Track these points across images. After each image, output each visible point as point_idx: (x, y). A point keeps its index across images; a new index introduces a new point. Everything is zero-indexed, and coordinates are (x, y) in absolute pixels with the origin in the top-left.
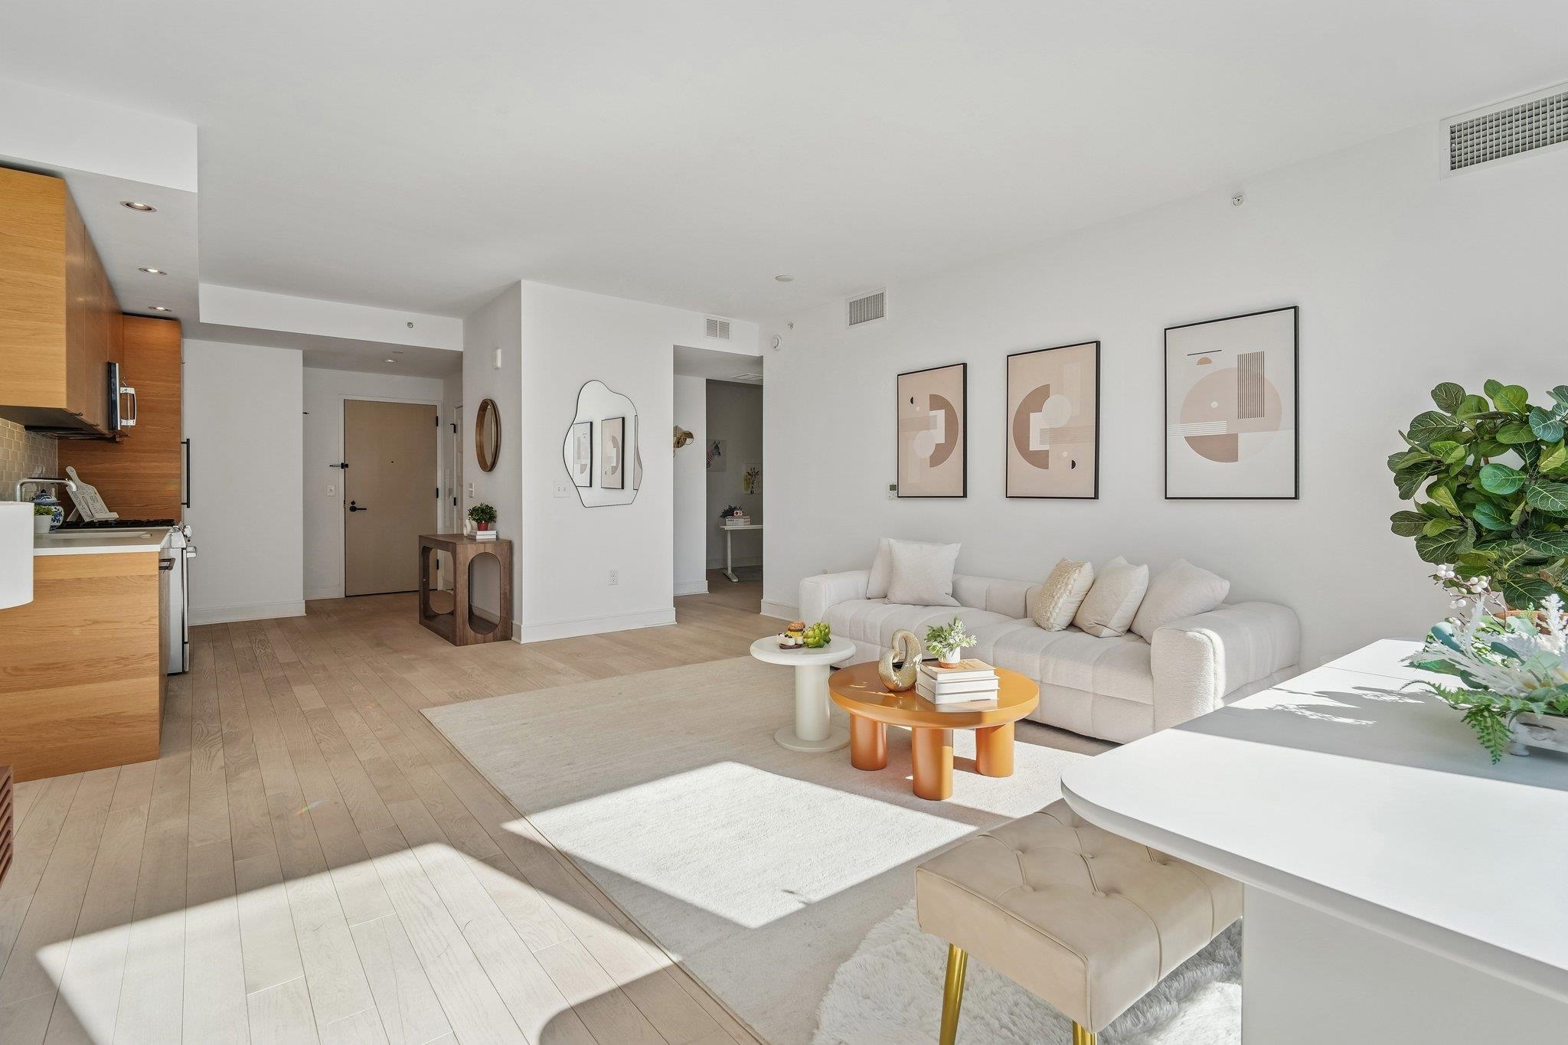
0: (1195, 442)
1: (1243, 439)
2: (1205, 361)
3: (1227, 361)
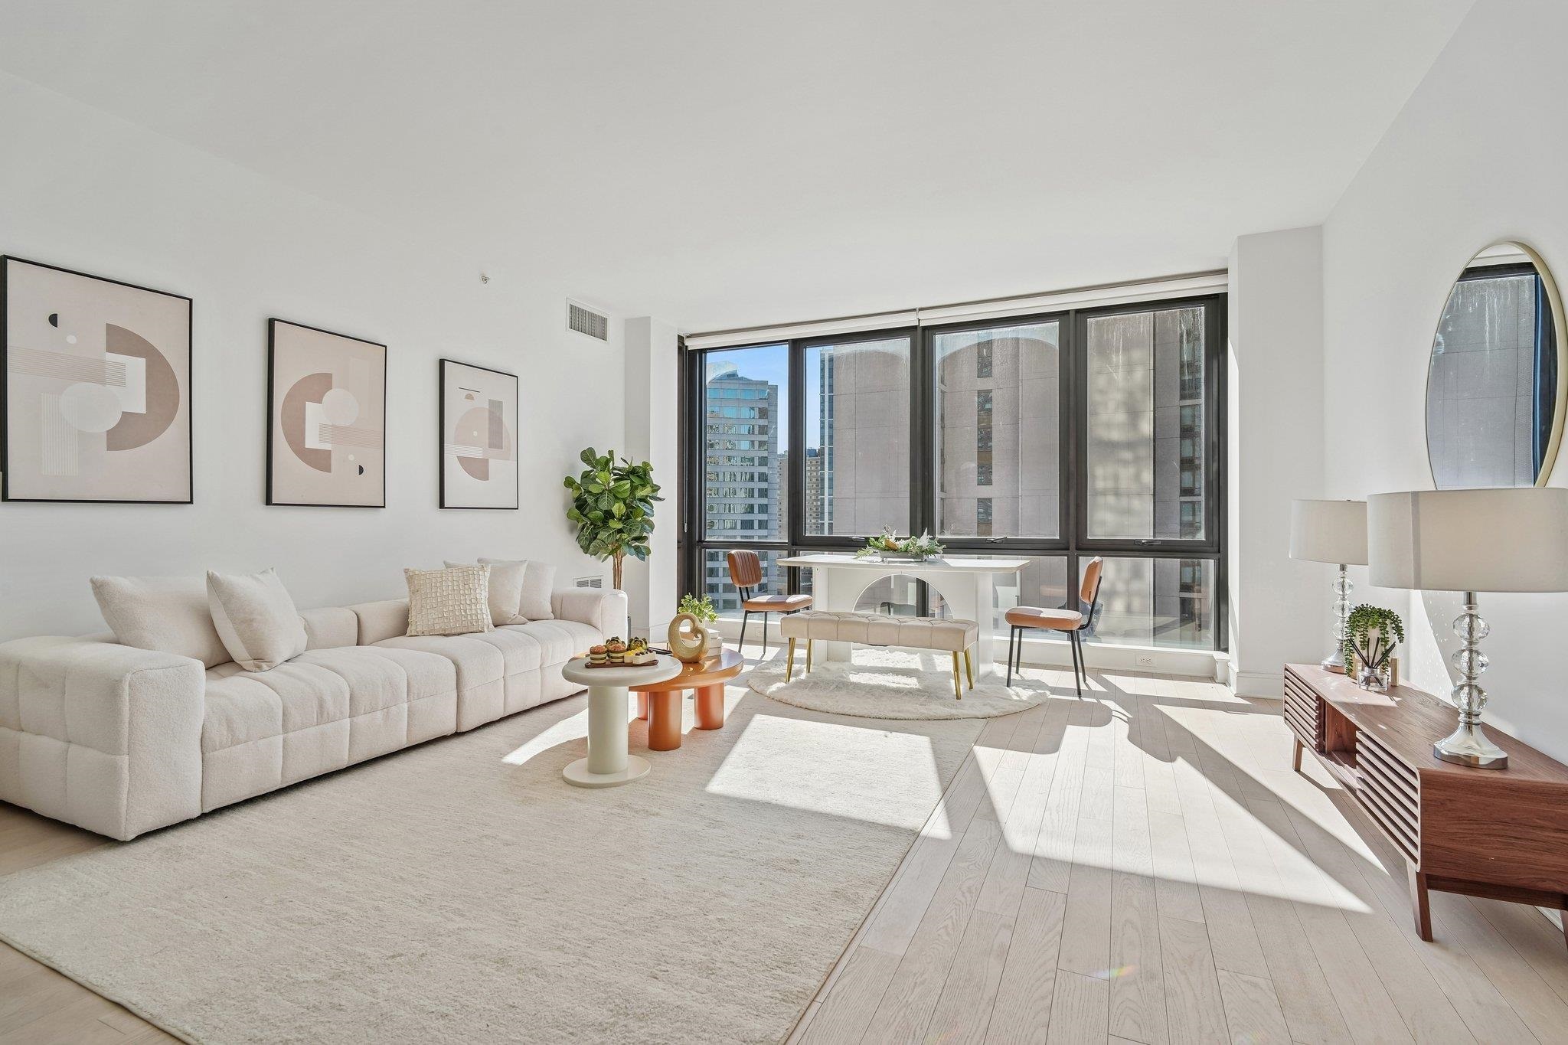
0: (464, 461)
1: (491, 462)
2: (469, 397)
3: (482, 402)
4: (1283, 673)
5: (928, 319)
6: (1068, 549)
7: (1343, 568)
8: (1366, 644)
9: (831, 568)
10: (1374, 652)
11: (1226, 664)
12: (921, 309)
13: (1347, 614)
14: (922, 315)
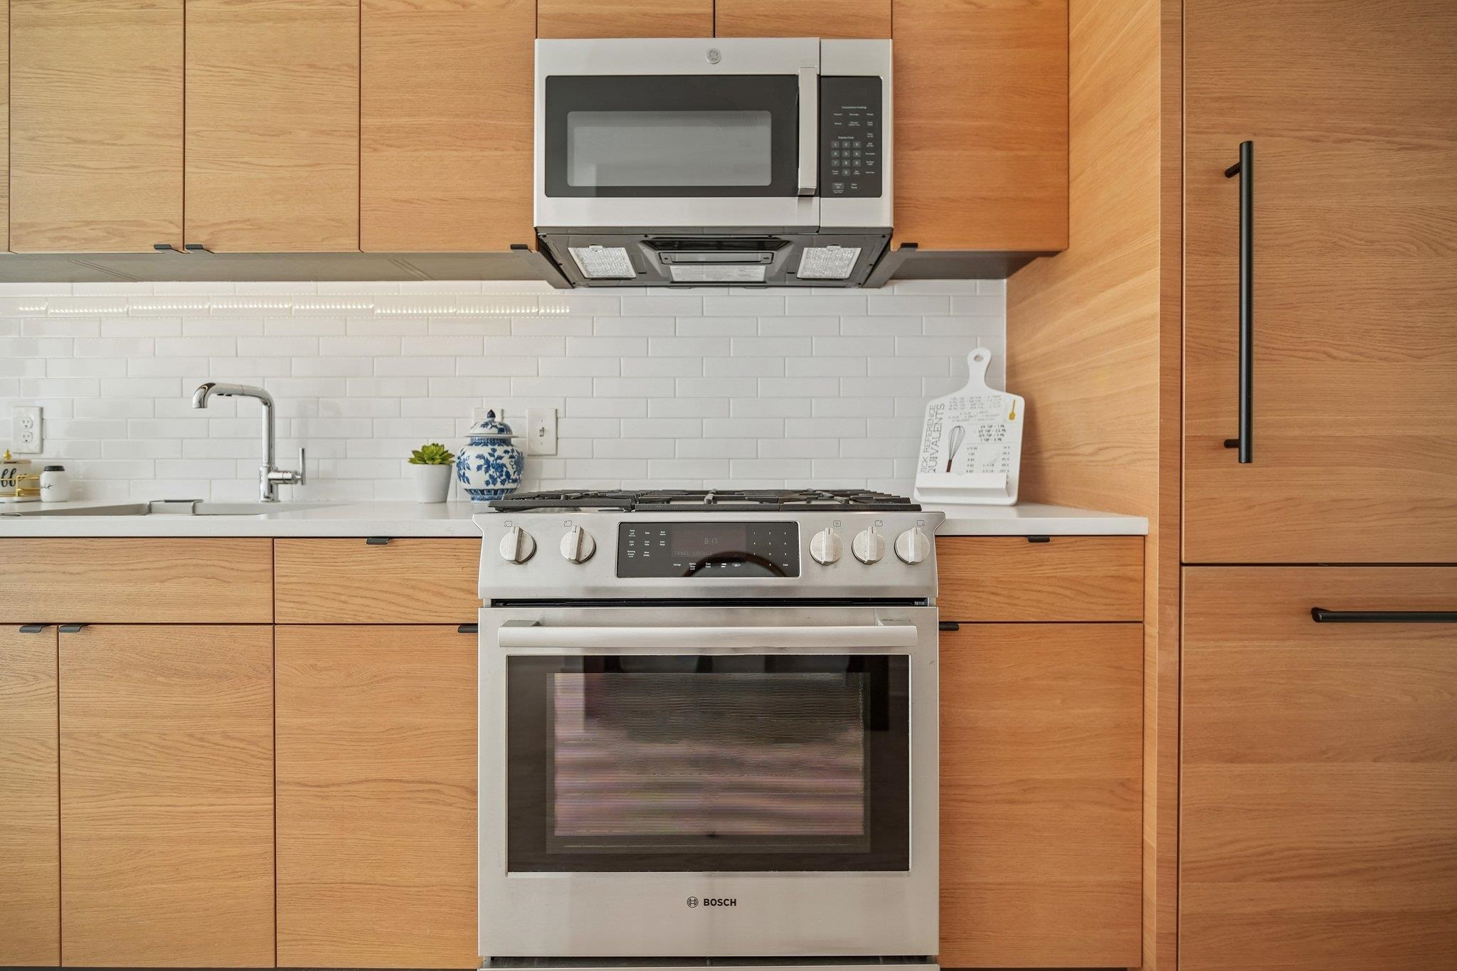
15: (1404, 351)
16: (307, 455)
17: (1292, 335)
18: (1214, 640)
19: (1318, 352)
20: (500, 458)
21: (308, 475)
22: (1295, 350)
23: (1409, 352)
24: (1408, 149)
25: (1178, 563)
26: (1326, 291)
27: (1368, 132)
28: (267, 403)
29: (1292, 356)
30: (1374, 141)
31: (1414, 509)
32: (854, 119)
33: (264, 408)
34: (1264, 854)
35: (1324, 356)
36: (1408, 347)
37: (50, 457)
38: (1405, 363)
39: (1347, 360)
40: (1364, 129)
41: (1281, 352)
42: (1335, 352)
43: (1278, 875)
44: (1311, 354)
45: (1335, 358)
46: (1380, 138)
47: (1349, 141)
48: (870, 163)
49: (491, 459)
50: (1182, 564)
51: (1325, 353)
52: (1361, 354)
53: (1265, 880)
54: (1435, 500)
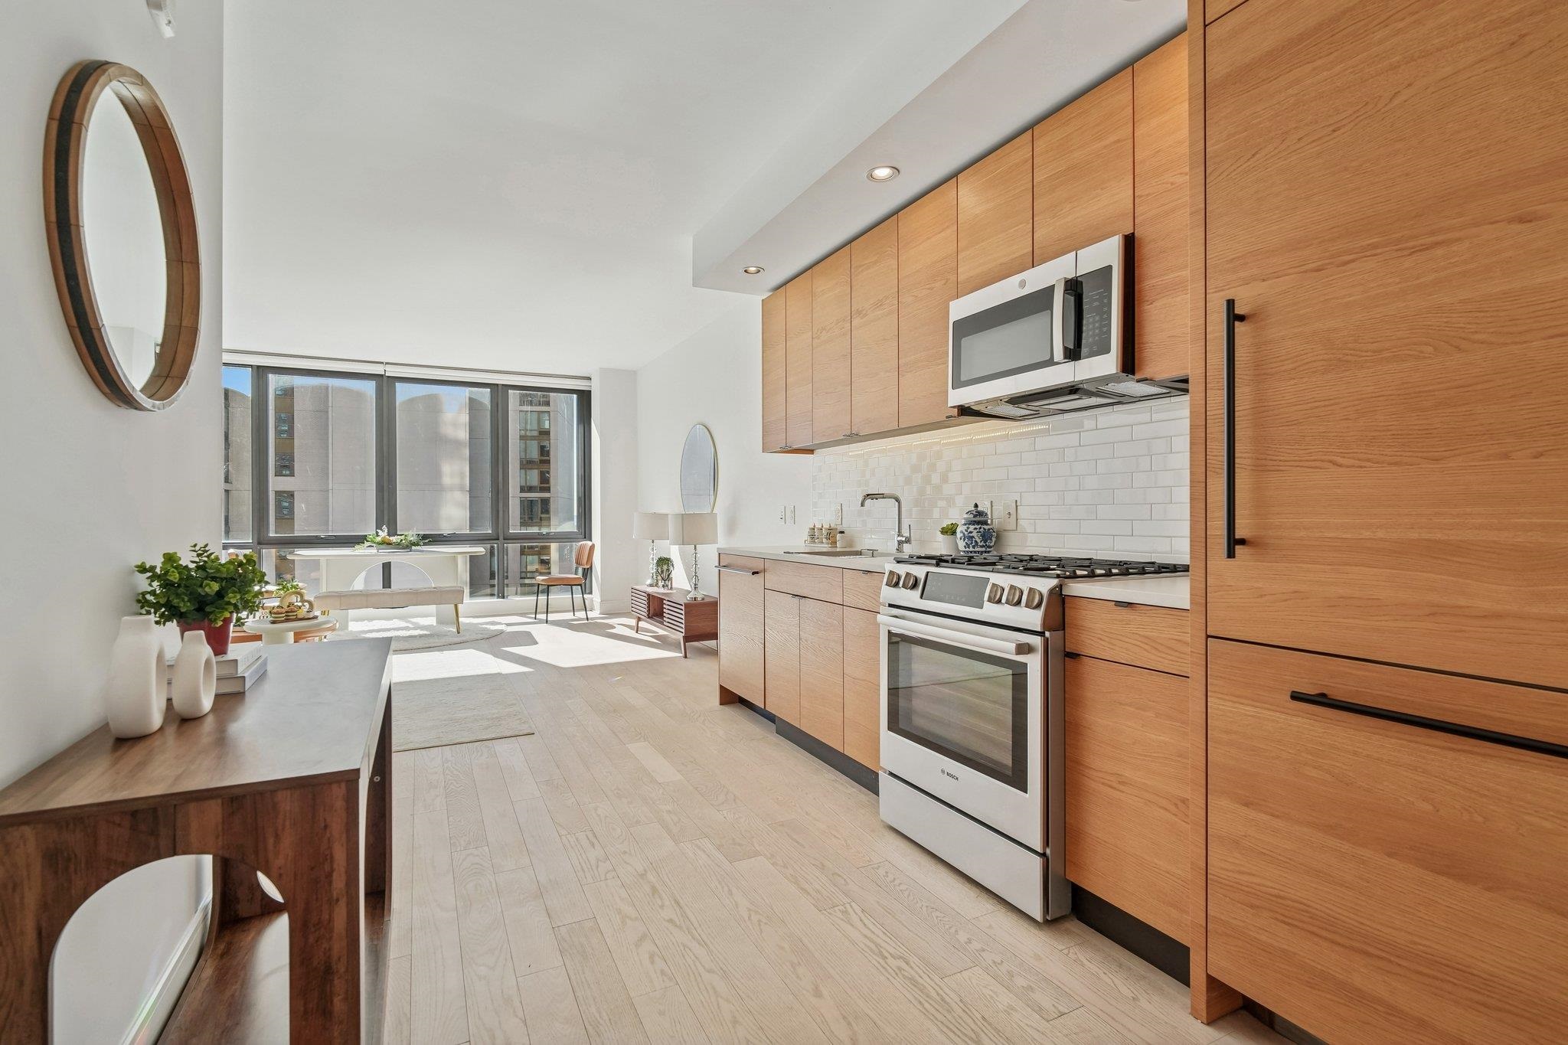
4: (630, 590)
5: (392, 372)
6: (498, 539)
7: (653, 542)
8: (662, 572)
9: (328, 558)
10: (665, 575)
11: (592, 600)
12: (387, 363)
13: (655, 561)
14: (389, 368)
15: (1420, 454)
16: (911, 528)
17: (1298, 447)
18: (1232, 701)
19: (1322, 461)
20: (971, 532)
21: (912, 539)
22: (1300, 461)
23: (1425, 454)
24: (1420, 250)
25: (1204, 636)
26: (1332, 405)
27: (1375, 246)
28: (897, 500)
29: (1298, 466)
30: (1381, 254)
31: (1434, 614)
32: (1096, 300)
33: (897, 503)
34: (1275, 896)
35: (1329, 464)
36: (1423, 450)
37: (840, 528)
38: (1420, 466)
39: (1353, 466)
40: (1369, 245)
41: (1287, 463)
42: (1339, 460)
43: (1290, 921)
44: (1318, 464)
45: (1340, 466)
46: (1387, 249)
47: (1353, 261)
48: (1105, 329)
49: (966, 533)
50: (1208, 636)
51: (1331, 462)
52: (1368, 460)
53: (1276, 919)
54: (1461, 607)
